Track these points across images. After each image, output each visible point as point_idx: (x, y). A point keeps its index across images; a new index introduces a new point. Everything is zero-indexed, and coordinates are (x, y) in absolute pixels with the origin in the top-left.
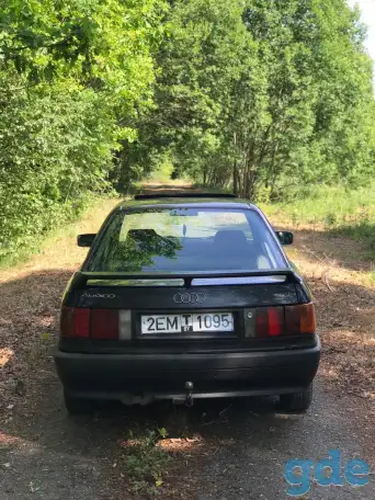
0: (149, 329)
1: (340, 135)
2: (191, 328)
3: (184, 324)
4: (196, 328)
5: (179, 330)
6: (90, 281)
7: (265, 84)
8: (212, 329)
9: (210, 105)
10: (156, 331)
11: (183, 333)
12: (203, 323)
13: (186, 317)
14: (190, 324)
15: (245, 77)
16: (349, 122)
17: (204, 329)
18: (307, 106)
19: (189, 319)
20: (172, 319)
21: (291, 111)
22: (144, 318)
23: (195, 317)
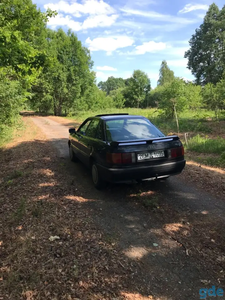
0: (140, 158)
1: (88, 95)
2: (153, 157)
3: (150, 156)
4: (154, 157)
5: (149, 158)
6: (120, 144)
7: (65, 79)
8: (159, 156)
9: (48, 86)
10: (142, 159)
11: (150, 159)
12: (156, 155)
13: (151, 153)
14: (152, 156)
15: (59, 76)
16: (91, 91)
17: (156, 157)
18: (79, 86)
19: (152, 154)
20: (146, 154)
21: (73, 88)
22: (138, 155)
23: (153, 153)
